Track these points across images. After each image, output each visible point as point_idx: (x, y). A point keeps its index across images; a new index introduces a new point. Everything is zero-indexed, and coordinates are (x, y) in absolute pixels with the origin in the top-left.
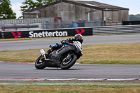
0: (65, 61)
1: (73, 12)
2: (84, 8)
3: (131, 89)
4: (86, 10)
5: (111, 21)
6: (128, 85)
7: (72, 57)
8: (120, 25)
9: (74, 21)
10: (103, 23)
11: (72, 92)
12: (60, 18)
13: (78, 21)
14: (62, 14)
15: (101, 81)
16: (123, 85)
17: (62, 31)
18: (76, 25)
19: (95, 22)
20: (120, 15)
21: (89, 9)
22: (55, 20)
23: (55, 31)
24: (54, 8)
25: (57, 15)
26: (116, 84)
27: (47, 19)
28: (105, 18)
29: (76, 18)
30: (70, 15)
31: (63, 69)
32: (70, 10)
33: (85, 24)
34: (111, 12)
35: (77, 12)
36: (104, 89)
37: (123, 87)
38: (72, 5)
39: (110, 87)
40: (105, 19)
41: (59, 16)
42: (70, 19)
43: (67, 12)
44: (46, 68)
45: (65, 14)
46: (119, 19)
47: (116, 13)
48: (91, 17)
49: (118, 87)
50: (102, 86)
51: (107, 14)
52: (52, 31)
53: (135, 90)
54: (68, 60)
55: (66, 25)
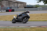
1: (8, 4)
2: (11, 2)
3: (27, 29)
5: (20, 7)
6: (26, 28)
9: (8, 7)
10: (18, 7)
11: (7, 30)
12: (3, 6)
13: (9, 7)
14: (4, 5)
16: (24, 28)
17: (4, 10)
18: (9, 8)
20: (23, 5)
21: (13, 3)
22: (2, 7)
23: (1, 10)
24: (1, 2)
25: (2, 5)
26: (22, 28)
29: (9, 6)
30: (7, 5)
32: (7, 3)
33: (12, 8)
35: (9, 4)
36: (18, 30)
37: (25, 29)
38: (7, 1)
39: (20, 29)
40: (18, 6)
41: (3, 5)
43: (6, 4)
45: (5, 5)
46: (23, 6)
47: (22, 4)
48: (14, 6)
49: (23, 29)
51: (19, 5)
53: (28, 30)
54: (25, 20)
55: (5, 8)
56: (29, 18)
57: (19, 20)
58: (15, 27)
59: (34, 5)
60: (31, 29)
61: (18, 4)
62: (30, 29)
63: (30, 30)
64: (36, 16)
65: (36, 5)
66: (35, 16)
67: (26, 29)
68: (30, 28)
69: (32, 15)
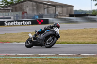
0: (48, 42)
1: (35, 8)
2: (42, 5)
3: (75, 61)
4: (44, 6)
5: (61, 14)
6: (73, 58)
7: (53, 39)
8: (67, 17)
9: (36, 14)
10: (56, 16)
11: (34, 63)
12: (26, 12)
13: (38, 14)
14: (27, 10)
15: (54, 56)
17: (28, 21)
18: (37, 17)
19: (51, 15)
20: (67, 10)
21: (46, 6)
22: (23, 14)
23: (22, 21)
24: (22, 5)
25: (24, 10)
26: (65, 58)
27: (17, 13)
28: (57, 12)
29: (37, 12)
30: (33, 10)
31: (46, 47)
32: (33, 7)
33: (44, 17)
34: (61, 8)
35: (38, 8)
36: (57, 61)
37: (70, 60)
38: (34, 3)
39: (60, 59)
41: (25, 11)
42: (33, 13)
43: (31, 8)
44: (34, 47)
45: (30, 10)
46: (67, 13)
47: (65, 9)
48: (47, 12)
49: (66, 60)
50: (55, 59)
51: (59, 10)
52: (20, 21)
53: (78, 62)
54: (50, 41)
55: (30, 17)
56: (58, 37)
57: (39, 42)
58: (50, 56)
59: (90, 11)
60: (83, 60)
61: (57, 8)
62: (80, 60)
63: (81, 62)
64: (93, 34)
65: (94, 11)
66: (92, 32)
67: (72, 61)
68: (81, 58)
69: (86, 30)
